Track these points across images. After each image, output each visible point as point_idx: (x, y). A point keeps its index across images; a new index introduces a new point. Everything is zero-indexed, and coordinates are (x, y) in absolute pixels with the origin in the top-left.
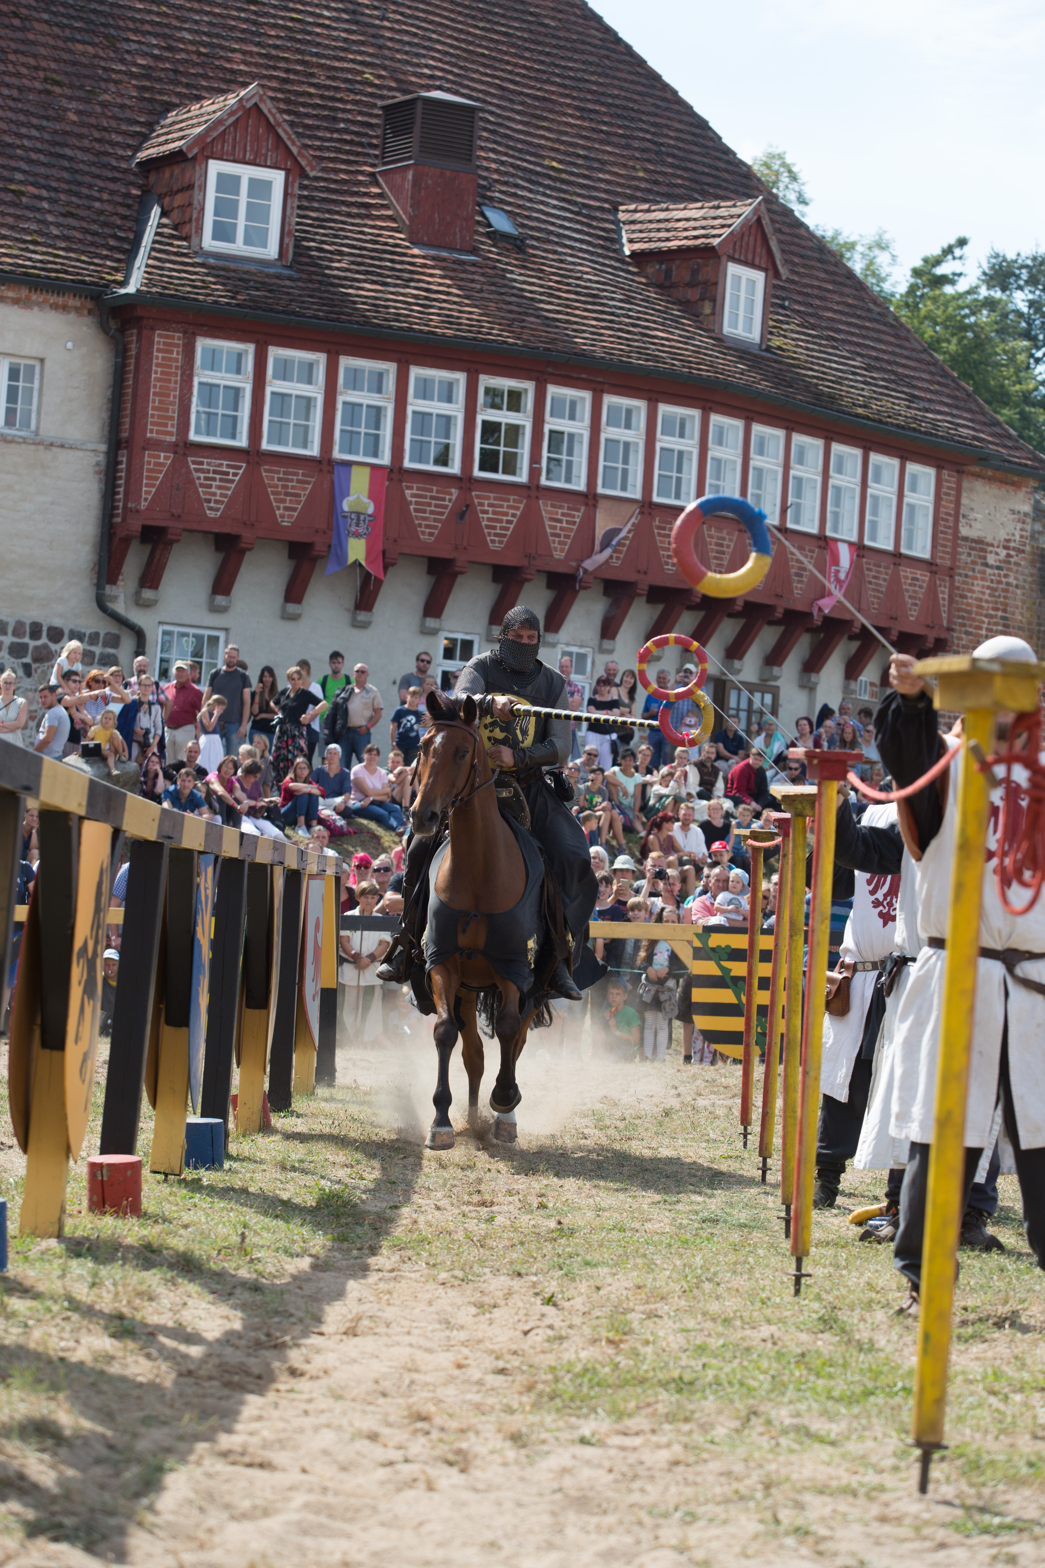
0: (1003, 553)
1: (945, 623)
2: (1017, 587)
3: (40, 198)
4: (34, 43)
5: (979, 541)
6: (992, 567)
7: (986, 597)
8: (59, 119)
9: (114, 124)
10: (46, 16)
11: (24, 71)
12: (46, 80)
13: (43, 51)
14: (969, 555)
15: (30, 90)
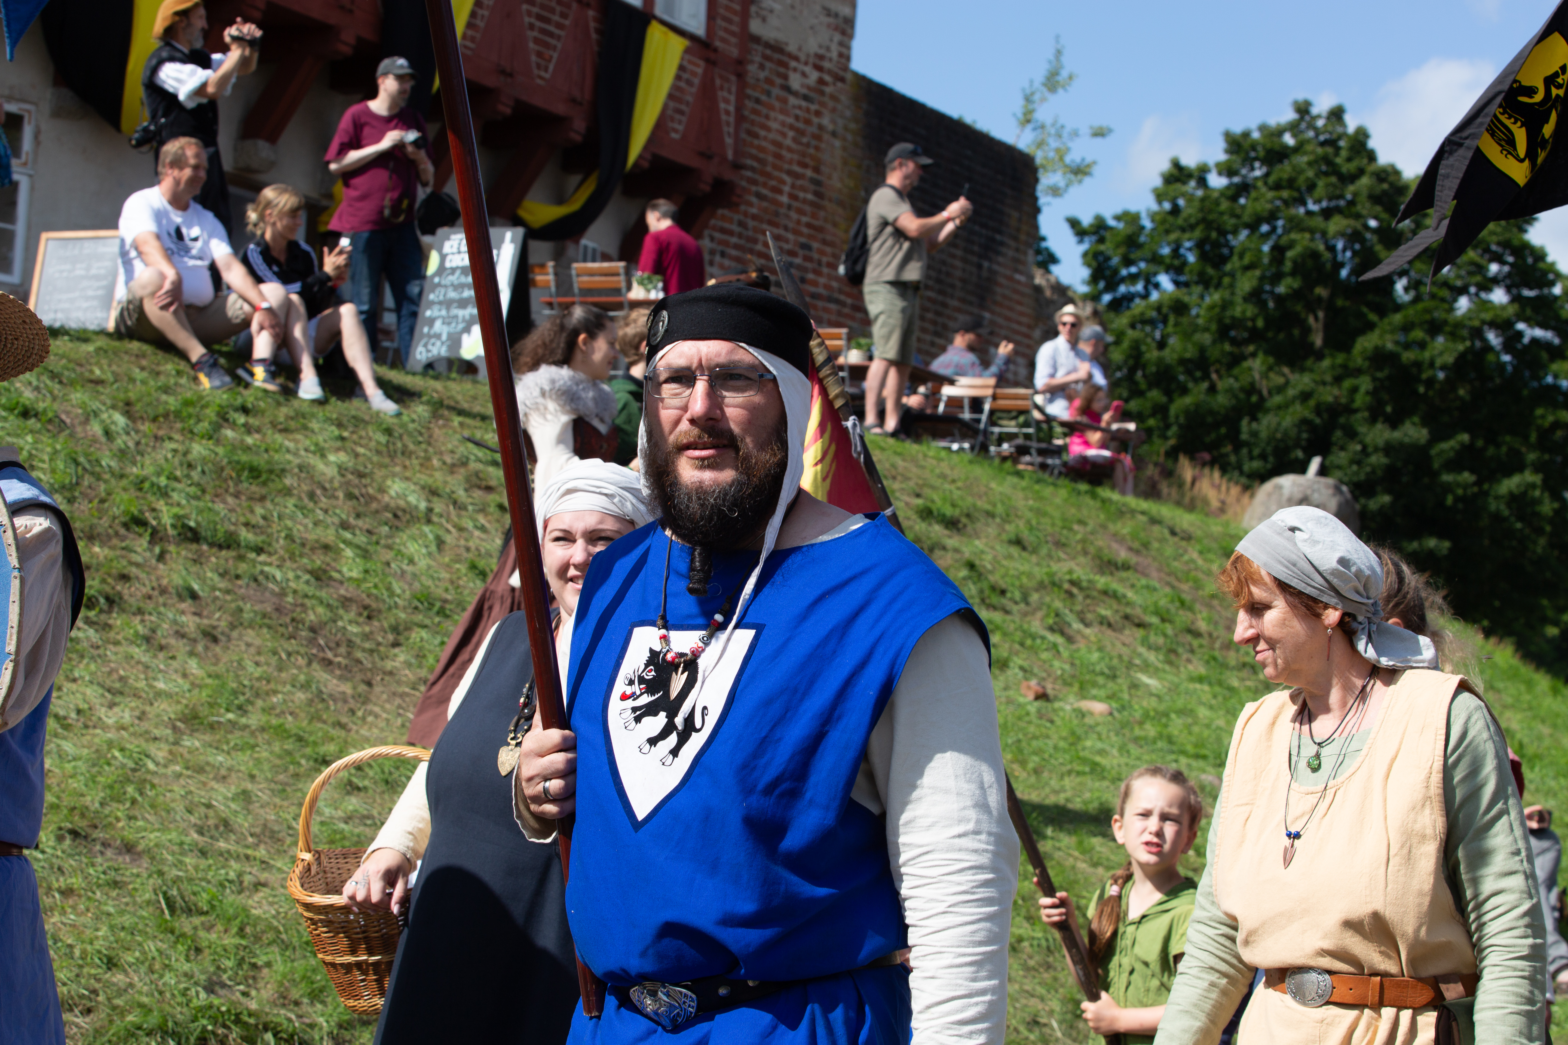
0: (814, 76)
1: (730, 155)
2: (834, 134)
5: (777, 48)
6: (795, 94)
7: (788, 142)
14: (762, 67)
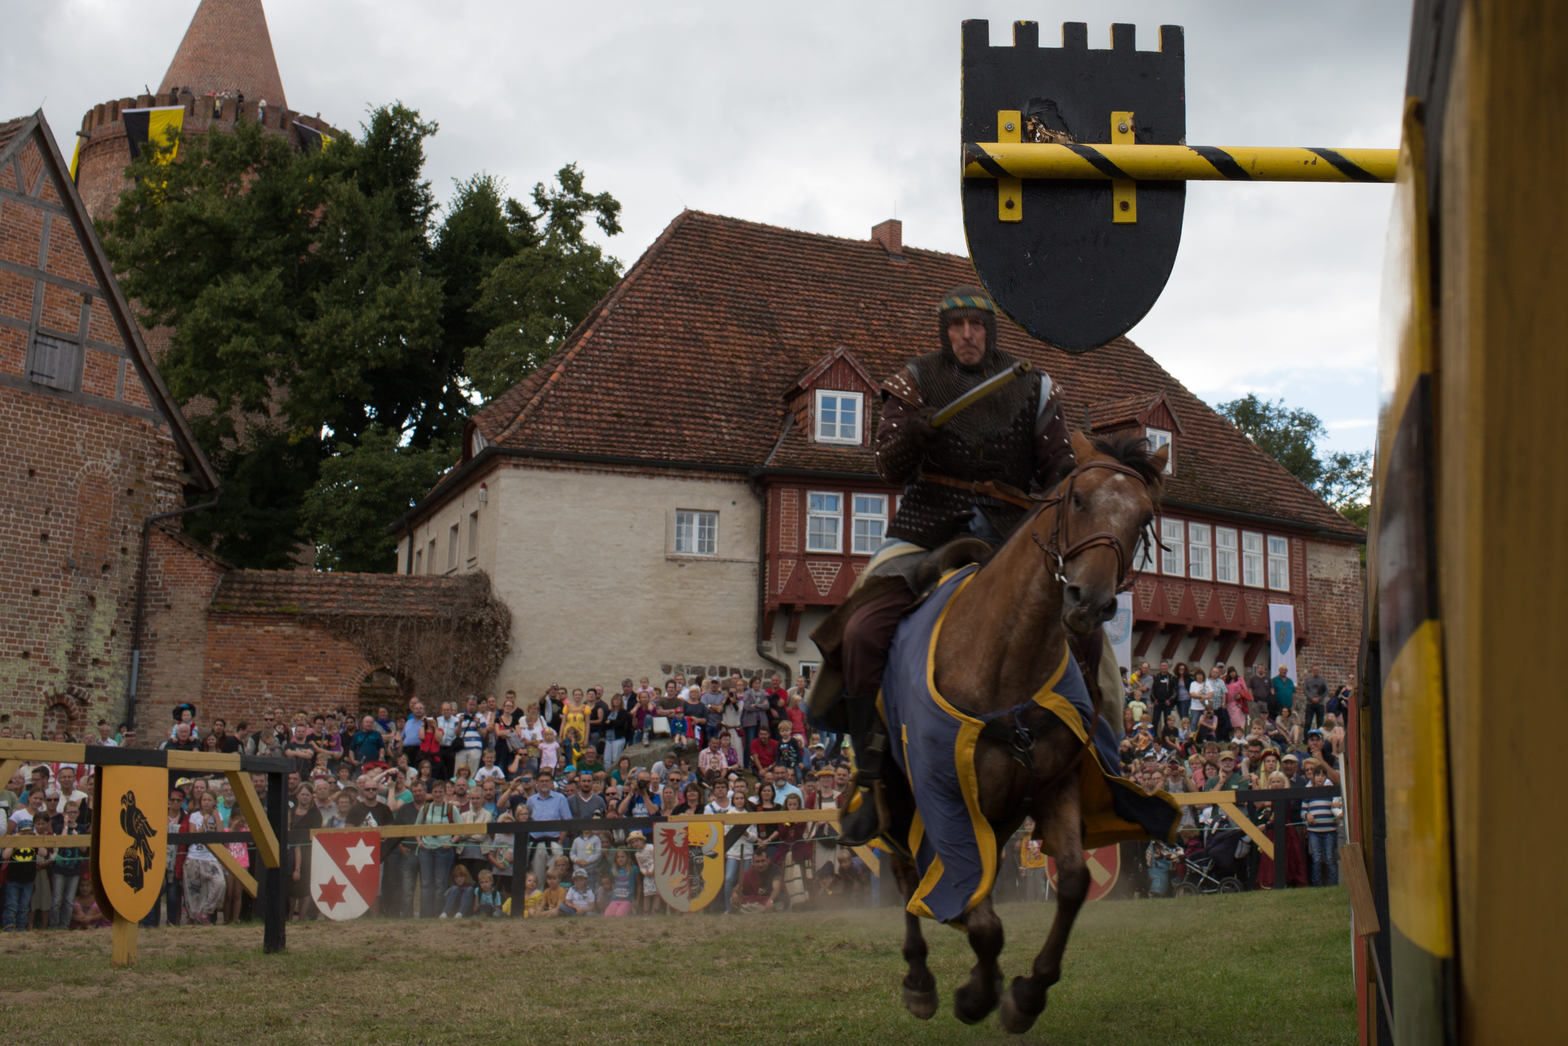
0: (1343, 587)
3: (720, 420)
4: (727, 337)
8: (738, 377)
9: (771, 377)
10: (735, 322)
11: (718, 352)
12: (732, 356)
13: (732, 341)
15: (722, 362)
